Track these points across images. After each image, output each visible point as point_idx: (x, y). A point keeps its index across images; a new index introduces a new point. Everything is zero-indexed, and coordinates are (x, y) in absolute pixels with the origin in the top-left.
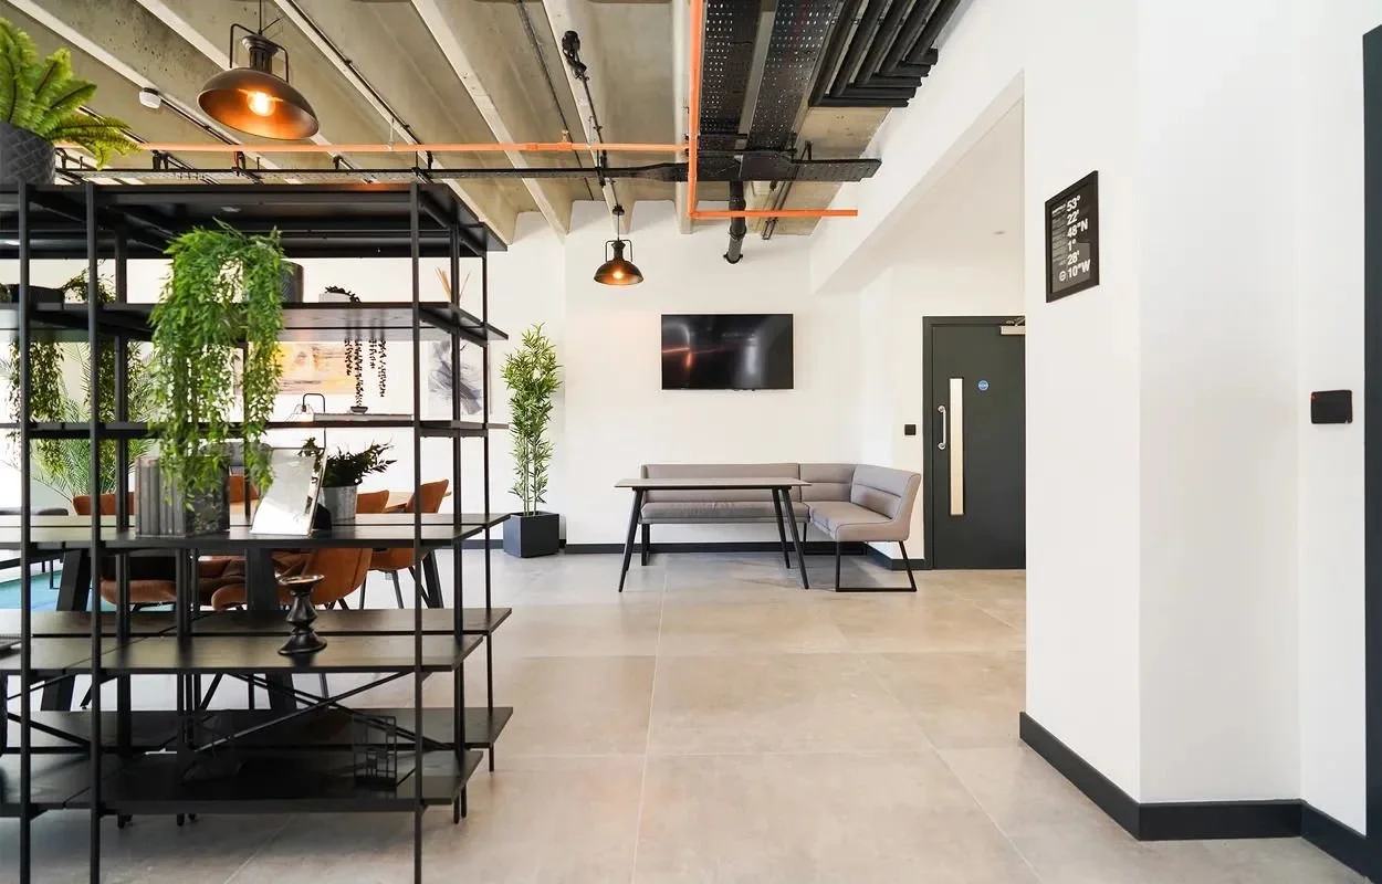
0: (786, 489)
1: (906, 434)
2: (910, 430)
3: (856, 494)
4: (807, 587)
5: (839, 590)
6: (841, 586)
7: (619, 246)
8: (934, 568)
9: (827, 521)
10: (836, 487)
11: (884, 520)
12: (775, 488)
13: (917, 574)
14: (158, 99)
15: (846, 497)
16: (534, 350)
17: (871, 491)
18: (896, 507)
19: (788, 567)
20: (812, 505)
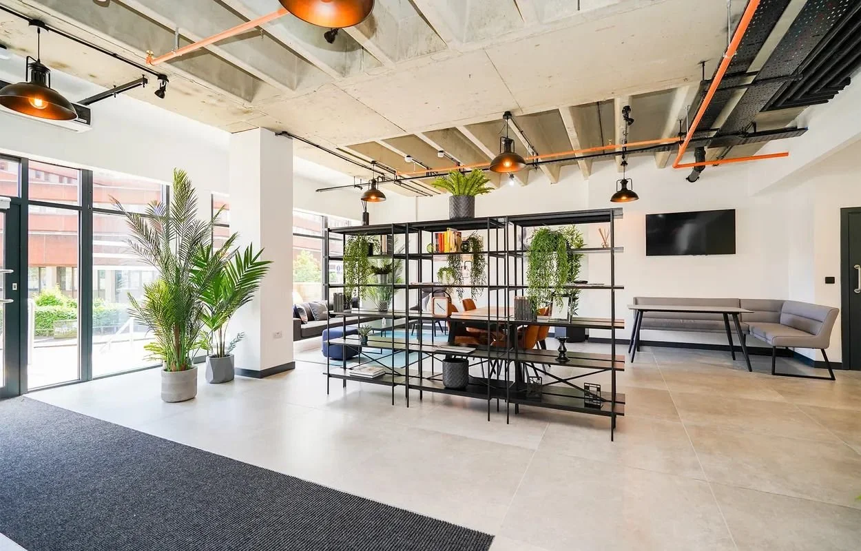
0: (735, 314)
1: (826, 283)
2: (830, 280)
3: (784, 318)
4: (751, 371)
5: (774, 374)
6: (776, 372)
7: (624, 182)
8: (850, 369)
9: (765, 334)
10: (769, 314)
11: (810, 335)
12: (725, 314)
13: (835, 372)
14: (443, 154)
15: (777, 320)
16: (571, 237)
17: (798, 318)
18: (819, 329)
19: (734, 359)
20: (751, 324)
